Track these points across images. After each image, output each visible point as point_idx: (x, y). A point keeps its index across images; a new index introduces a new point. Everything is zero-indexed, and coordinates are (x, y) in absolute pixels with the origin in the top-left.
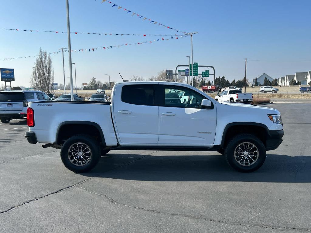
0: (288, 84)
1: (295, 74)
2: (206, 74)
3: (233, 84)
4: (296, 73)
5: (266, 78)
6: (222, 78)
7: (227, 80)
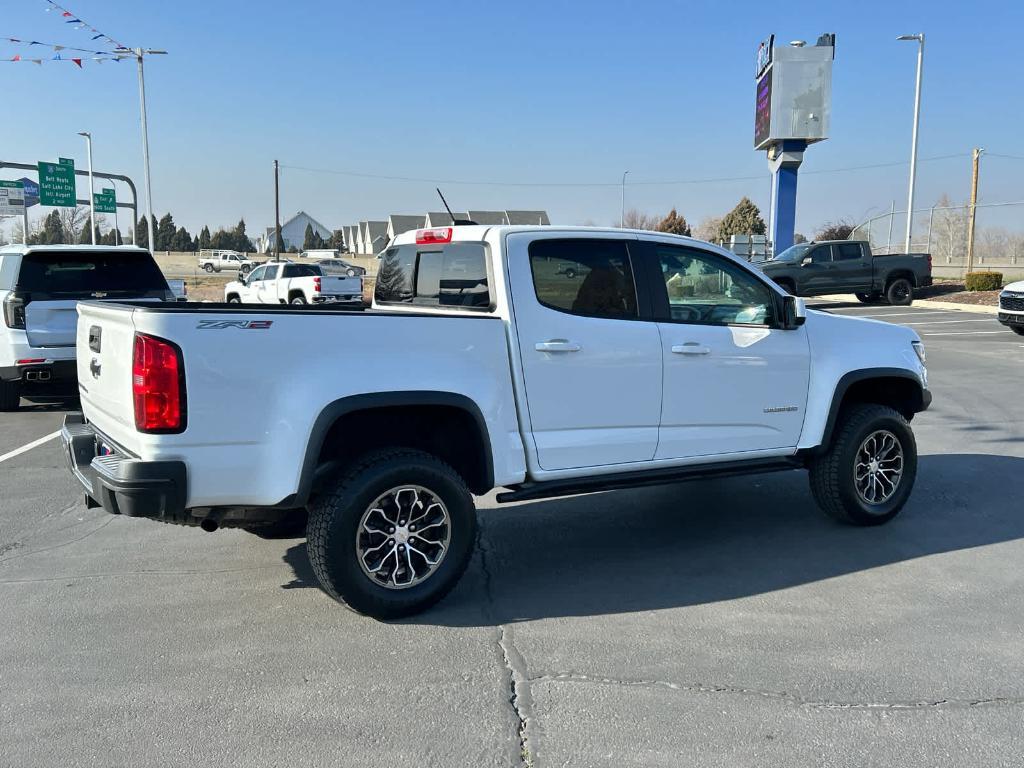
0: (370, 250)
1: (390, 220)
2: (106, 201)
3: (203, 243)
4: (392, 217)
5: (310, 227)
6: (162, 220)
7: (183, 230)
